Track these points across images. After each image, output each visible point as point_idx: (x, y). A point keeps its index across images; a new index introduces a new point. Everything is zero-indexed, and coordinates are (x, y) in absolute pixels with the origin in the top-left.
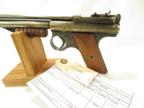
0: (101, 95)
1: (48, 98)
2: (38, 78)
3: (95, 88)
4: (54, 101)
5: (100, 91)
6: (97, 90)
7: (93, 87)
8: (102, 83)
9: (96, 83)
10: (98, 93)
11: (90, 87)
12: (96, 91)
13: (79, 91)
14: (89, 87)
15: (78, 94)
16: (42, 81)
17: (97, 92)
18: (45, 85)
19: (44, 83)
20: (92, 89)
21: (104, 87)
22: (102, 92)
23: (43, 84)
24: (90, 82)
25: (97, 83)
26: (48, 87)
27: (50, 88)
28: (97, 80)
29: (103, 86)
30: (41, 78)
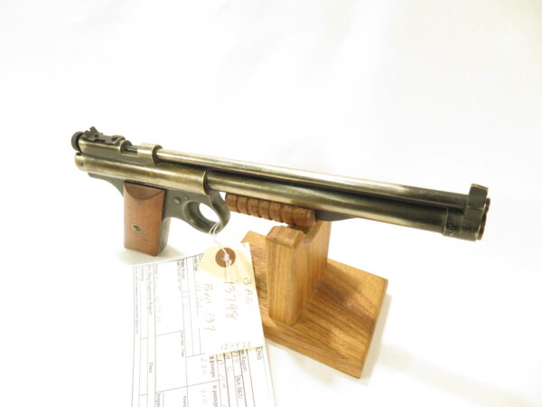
0: (215, 395)
1: (136, 323)
2: (152, 268)
3: (222, 372)
4: (137, 336)
5: (222, 386)
6: (221, 378)
7: (220, 367)
8: (246, 374)
9: (235, 363)
10: (215, 387)
11: (215, 362)
12: (216, 378)
13: (189, 353)
14: (215, 359)
15: (183, 355)
16: (152, 279)
17: (217, 384)
18: (152, 291)
19: (152, 287)
20: (213, 369)
21: (241, 385)
22: (224, 391)
23: (149, 288)
24: (227, 351)
25: (237, 366)
26: (152, 300)
27: (153, 305)
28: (246, 360)
29: (241, 381)
30: (156, 270)
